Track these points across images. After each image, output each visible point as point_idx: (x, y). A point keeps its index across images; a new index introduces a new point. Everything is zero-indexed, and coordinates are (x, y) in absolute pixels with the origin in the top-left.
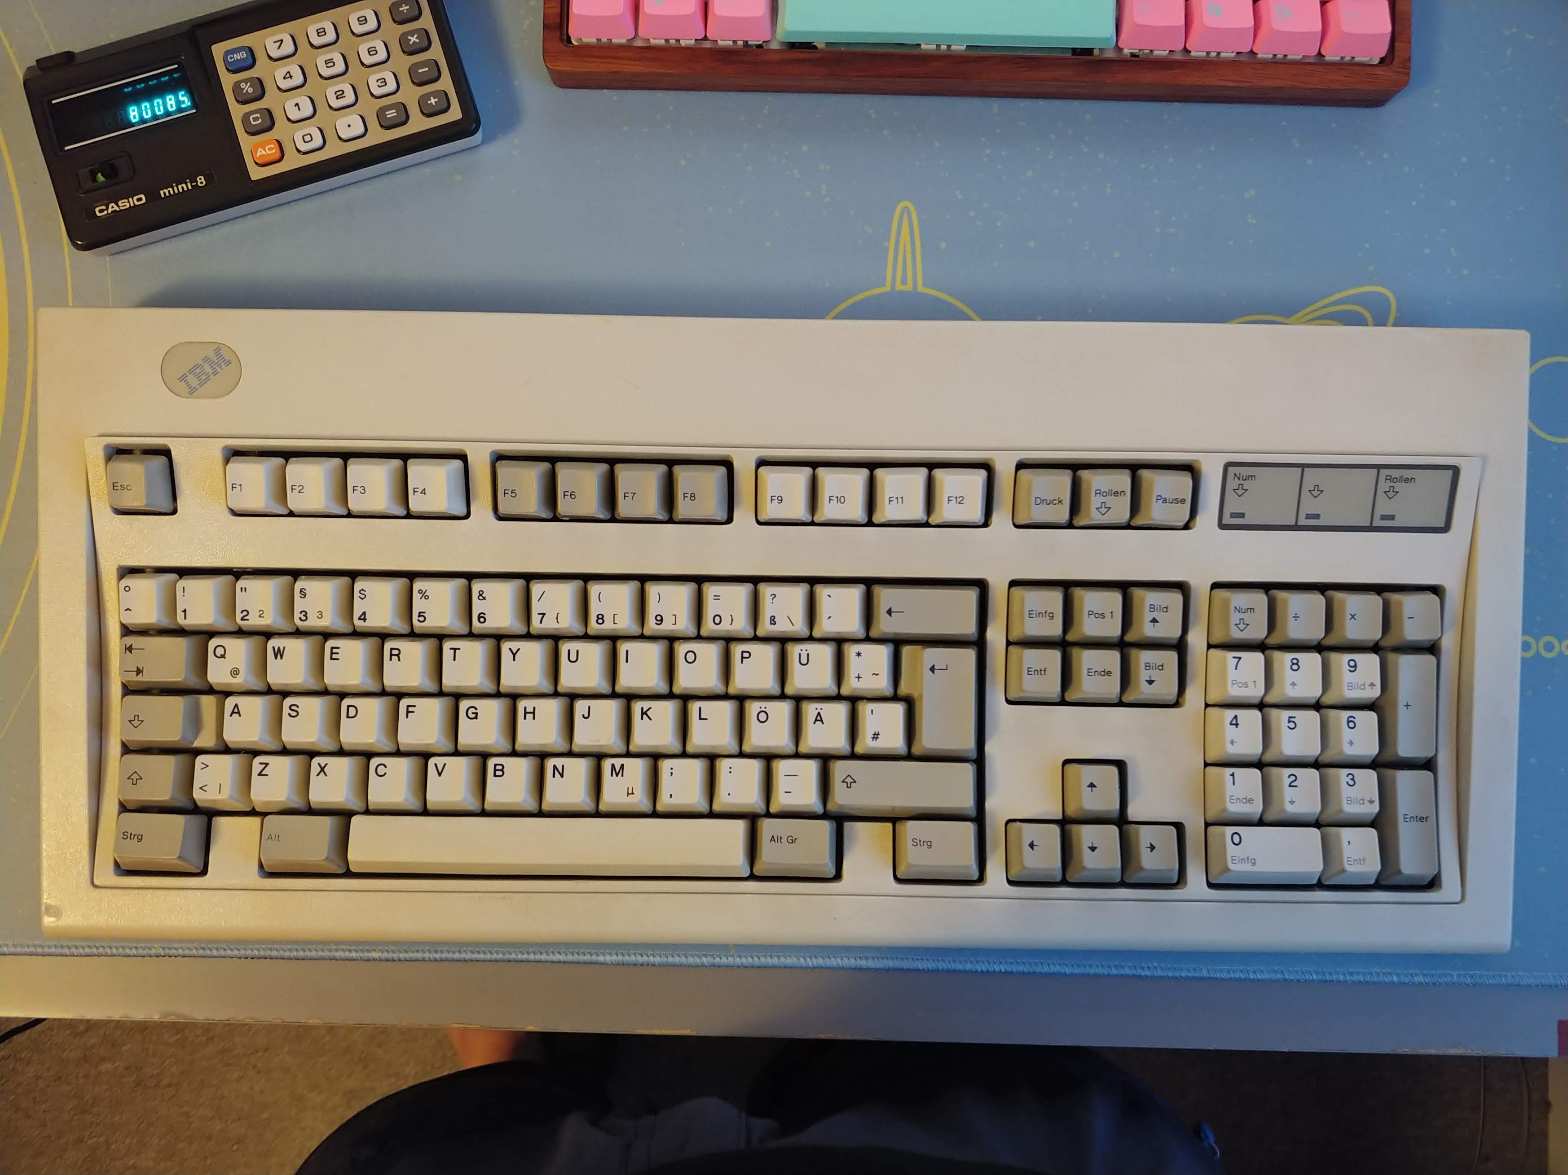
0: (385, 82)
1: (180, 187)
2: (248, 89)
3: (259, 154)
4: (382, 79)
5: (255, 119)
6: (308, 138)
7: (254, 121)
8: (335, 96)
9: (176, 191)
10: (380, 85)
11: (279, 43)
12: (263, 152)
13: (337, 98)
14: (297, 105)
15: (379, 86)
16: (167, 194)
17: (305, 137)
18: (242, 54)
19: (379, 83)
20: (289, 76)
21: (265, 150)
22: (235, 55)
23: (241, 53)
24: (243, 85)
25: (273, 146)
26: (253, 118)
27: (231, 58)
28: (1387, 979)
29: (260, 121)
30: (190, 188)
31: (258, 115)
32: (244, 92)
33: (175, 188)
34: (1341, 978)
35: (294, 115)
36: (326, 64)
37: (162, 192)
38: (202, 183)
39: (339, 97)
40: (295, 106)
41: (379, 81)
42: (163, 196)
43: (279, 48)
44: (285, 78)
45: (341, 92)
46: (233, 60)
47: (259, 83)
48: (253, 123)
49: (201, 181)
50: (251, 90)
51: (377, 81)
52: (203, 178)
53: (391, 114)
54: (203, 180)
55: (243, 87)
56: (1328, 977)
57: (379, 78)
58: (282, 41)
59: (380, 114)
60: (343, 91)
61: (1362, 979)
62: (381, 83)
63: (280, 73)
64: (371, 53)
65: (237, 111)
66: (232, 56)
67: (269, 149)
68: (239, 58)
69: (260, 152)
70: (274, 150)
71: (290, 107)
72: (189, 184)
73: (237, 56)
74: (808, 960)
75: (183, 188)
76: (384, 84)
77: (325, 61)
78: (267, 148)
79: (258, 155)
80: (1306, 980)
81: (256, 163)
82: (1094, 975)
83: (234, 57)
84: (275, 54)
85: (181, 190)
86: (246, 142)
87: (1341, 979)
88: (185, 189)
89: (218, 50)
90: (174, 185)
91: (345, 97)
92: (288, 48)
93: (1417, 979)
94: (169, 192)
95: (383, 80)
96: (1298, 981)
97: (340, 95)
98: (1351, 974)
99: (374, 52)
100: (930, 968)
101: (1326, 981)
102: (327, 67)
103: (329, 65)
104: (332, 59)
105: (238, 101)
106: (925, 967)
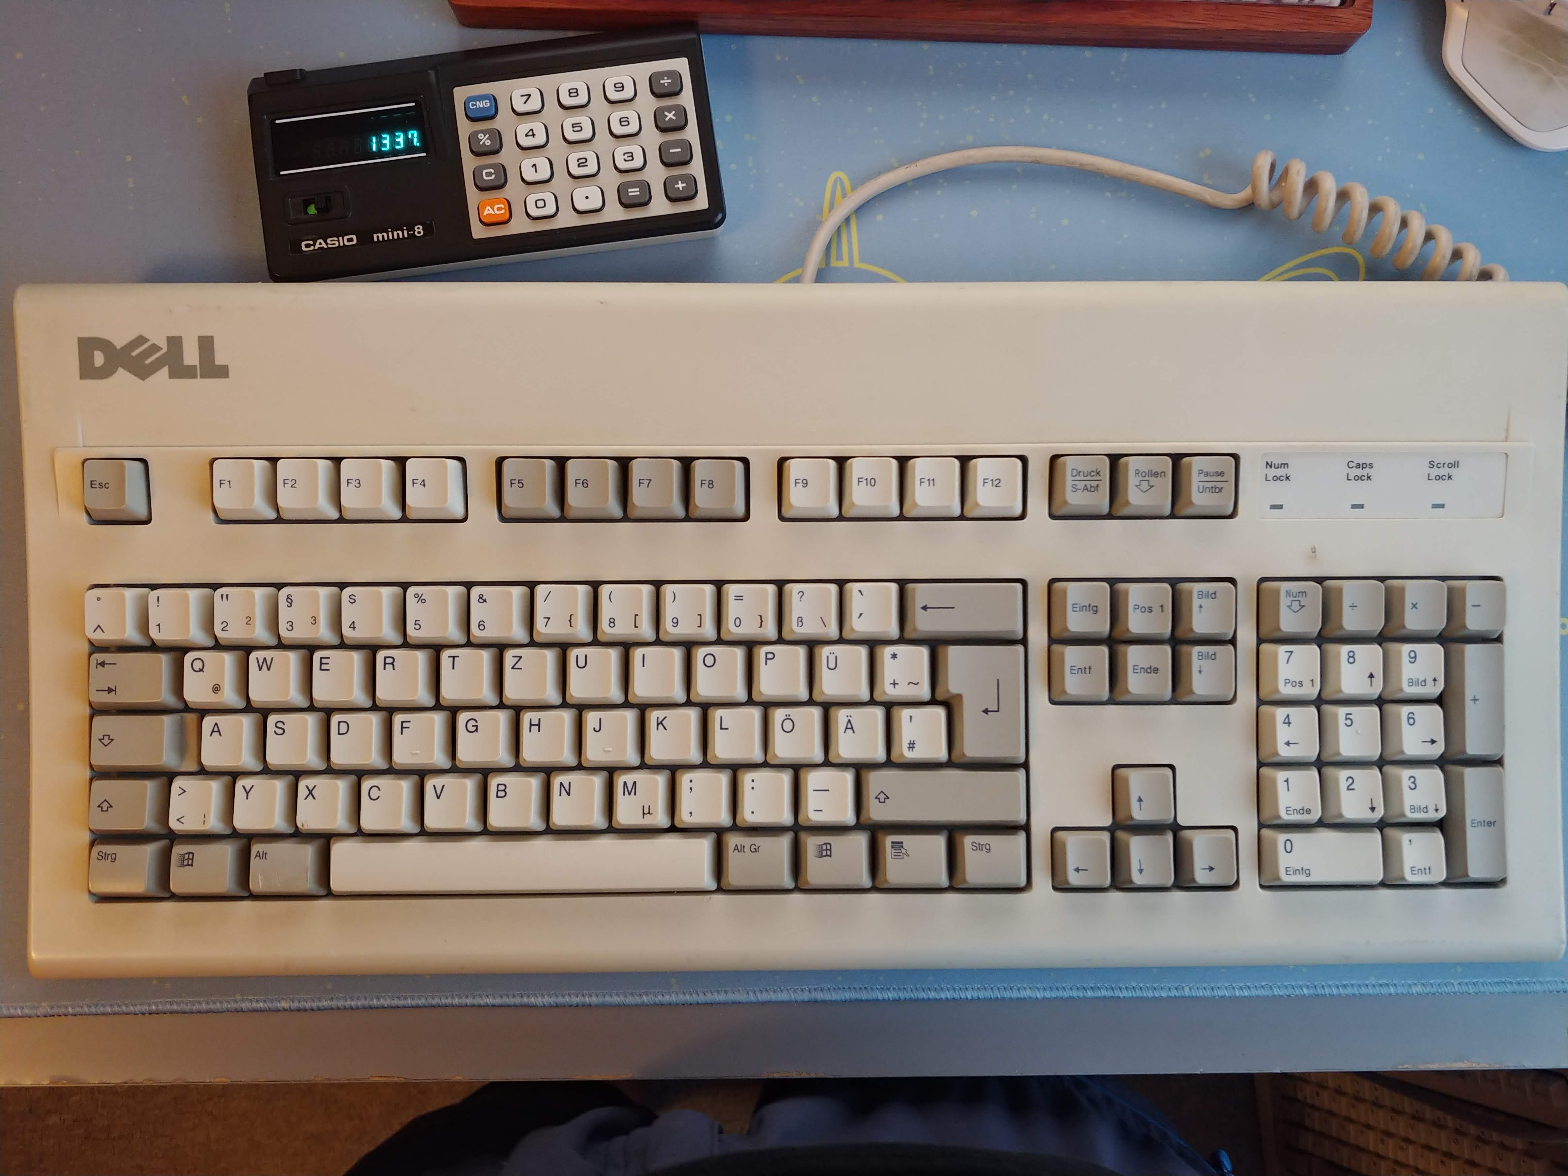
0: (632, 156)
1: (395, 233)
2: (485, 140)
3: (486, 212)
4: (628, 153)
5: (488, 174)
6: (541, 204)
7: (486, 176)
8: (578, 163)
9: (391, 238)
10: (627, 159)
11: (526, 97)
12: (491, 212)
13: (579, 166)
14: (534, 165)
15: (625, 160)
16: (381, 239)
17: (538, 202)
18: (486, 103)
19: (626, 157)
20: (531, 134)
21: (493, 210)
22: (478, 103)
23: (484, 102)
24: (481, 136)
25: (502, 206)
26: (486, 173)
27: (473, 105)
28: (1384, 991)
29: (493, 177)
30: (406, 236)
31: (492, 171)
32: (481, 143)
33: (390, 234)
34: (1335, 991)
35: (530, 176)
36: (573, 127)
37: (375, 236)
38: (419, 233)
39: (581, 165)
40: (532, 167)
41: (626, 155)
42: (376, 240)
43: (525, 102)
44: (527, 135)
45: (584, 160)
46: (475, 107)
47: (497, 136)
48: (485, 178)
49: (419, 230)
50: (488, 143)
51: (624, 154)
52: (421, 227)
53: (634, 192)
54: (421, 230)
55: (481, 138)
56: (1320, 991)
57: (625, 152)
58: (529, 95)
59: (621, 191)
60: (586, 159)
61: (1357, 992)
62: (628, 157)
63: (523, 128)
64: (623, 124)
65: (469, 162)
66: (475, 103)
67: (499, 209)
68: (481, 106)
69: (488, 211)
70: (503, 211)
71: (527, 165)
72: (405, 232)
73: (480, 104)
74: (759, 995)
75: (398, 234)
76: (631, 158)
77: (573, 125)
78: (496, 207)
79: (485, 214)
80: (1297, 995)
81: (481, 221)
82: (1068, 998)
83: (476, 105)
84: (520, 107)
85: (396, 237)
86: (473, 195)
87: (1335, 993)
88: (401, 236)
89: (461, 93)
90: (390, 230)
91: (587, 166)
92: (535, 104)
93: (1414, 990)
94: (383, 236)
95: (630, 155)
96: (1289, 996)
97: (583, 162)
98: (1345, 986)
99: (626, 123)
100: (891, 999)
101: (1318, 995)
102: (574, 131)
103: (576, 129)
104: (580, 123)
105: (472, 152)
106: (886, 997)
